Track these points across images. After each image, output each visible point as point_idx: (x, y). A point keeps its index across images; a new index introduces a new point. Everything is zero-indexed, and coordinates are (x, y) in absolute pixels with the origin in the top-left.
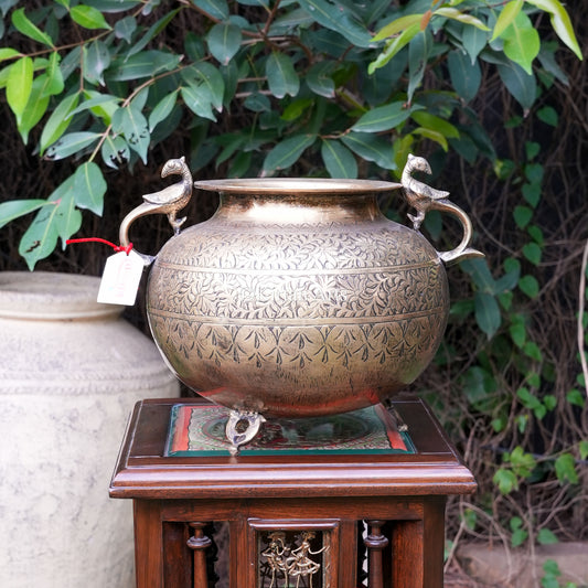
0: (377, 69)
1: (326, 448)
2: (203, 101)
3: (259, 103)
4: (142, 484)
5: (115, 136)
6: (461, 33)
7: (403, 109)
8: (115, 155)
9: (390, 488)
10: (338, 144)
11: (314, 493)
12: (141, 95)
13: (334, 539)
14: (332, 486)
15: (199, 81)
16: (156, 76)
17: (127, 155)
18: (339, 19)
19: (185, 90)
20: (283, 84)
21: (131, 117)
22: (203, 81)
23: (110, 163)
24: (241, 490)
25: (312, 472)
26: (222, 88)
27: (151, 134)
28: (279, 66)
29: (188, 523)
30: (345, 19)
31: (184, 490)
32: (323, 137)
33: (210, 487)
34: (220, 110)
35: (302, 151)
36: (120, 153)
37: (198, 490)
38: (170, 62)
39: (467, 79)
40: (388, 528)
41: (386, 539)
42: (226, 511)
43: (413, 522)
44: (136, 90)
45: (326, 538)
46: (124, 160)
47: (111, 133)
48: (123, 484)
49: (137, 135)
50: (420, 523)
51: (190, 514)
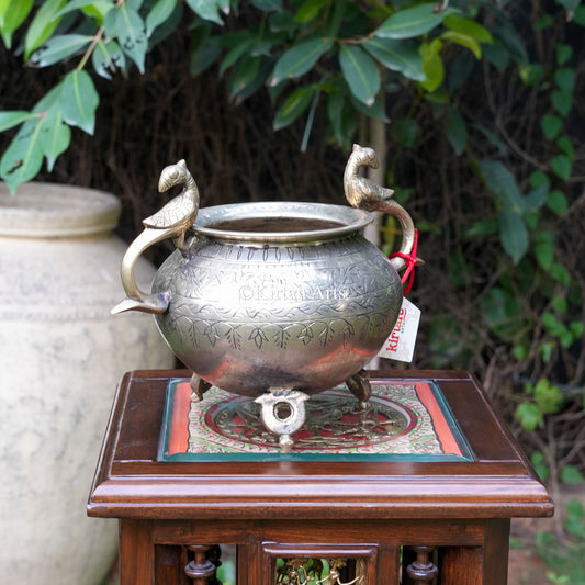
2: (206, 2)
3: (270, 2)
4: (128, 499)
5: (108, 40)
7: (435, 12)
8: (108, 62)
9: (443, 509)
10: (358, 50)
11: (347, 513)
13: (371, 569)
14: (370, 505)
17: (121, 63)
21: (126, 18)
23: (102, 72)
24: (255, 509)
27: (150, 40)
29: (186, 546)
31: (183, 509)
32: (342, 42)
33: (215, 505)
34: (227, 11)
35: (318, 56)
36: (113, 61)
37: (200, 509)
40: (441, 555)
41: (435, 569)
42: (234, 533)
43: (471, 548)
45: (360, 566)
46: (118, 69)
47: (103, 37)
48: (104, 499)
49: (133, 39)
50: (478, 550)
51: (189, 536)
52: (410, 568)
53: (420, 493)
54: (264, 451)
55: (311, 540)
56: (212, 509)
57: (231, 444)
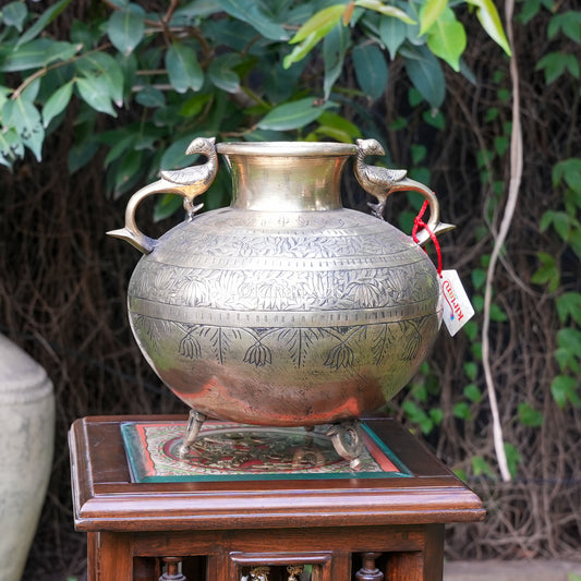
0: (293, 64)
1: (310, 471)
2: (100, 94)
3: (152, 98)
4: (113, 514)
5: (5, 130)
6: (378, 24)
7: (314, 106)
8: (7, 150)
9: (391, 516)
11: (307, 522)
12: (32, 86)
13: (326, 574)
14: (326, 515)
15: (96, 72)
16: (49, 65)
18: (248, 10)
19: (80, 81)
20: (185, 78)
21: (23, 109)
22: (101, 73)
24: (226, 520)
25: (303, 498)
26: (121, 80)
27: (46, 130)
28: (180, 57)
29: (160, 558)
30: (254, 10)
31: (162, 521)
32: (224, 135)
33: (190, 517)
34: (120, 104)
36: (12, 149)
37: (178, 521)
38: (65, 52)
39: (374, 76)
40: (384, 561)
41: (381, 574)
42: (205, 545)
43: (412, 553)
44: (27, 81)
45: (315, 573)
46: (18, 156)
48: (91, 515)
49: (30, 129)
50: (420, 554)
51: (164, 548)
52: (358, 573)
53: (370, 503)
54: (225, 473)
55: (274, 549)
56: (188, 521)
57: (194, 469)
